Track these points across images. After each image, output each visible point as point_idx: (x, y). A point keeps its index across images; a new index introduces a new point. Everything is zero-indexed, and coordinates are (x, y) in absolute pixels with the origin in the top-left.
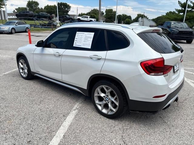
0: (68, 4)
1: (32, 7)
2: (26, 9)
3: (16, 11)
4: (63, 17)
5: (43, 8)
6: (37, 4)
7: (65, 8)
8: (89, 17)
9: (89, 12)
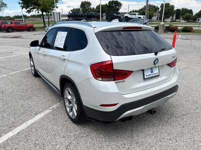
0: (119, 1)
1: (85, 8)
2: (79, 9)
3: (71, 12)
4: (110, 15)
5: (95, 8)
6: (89, 4)
7: (116, 6)
8: (137, 14)
9: (142, 9)
